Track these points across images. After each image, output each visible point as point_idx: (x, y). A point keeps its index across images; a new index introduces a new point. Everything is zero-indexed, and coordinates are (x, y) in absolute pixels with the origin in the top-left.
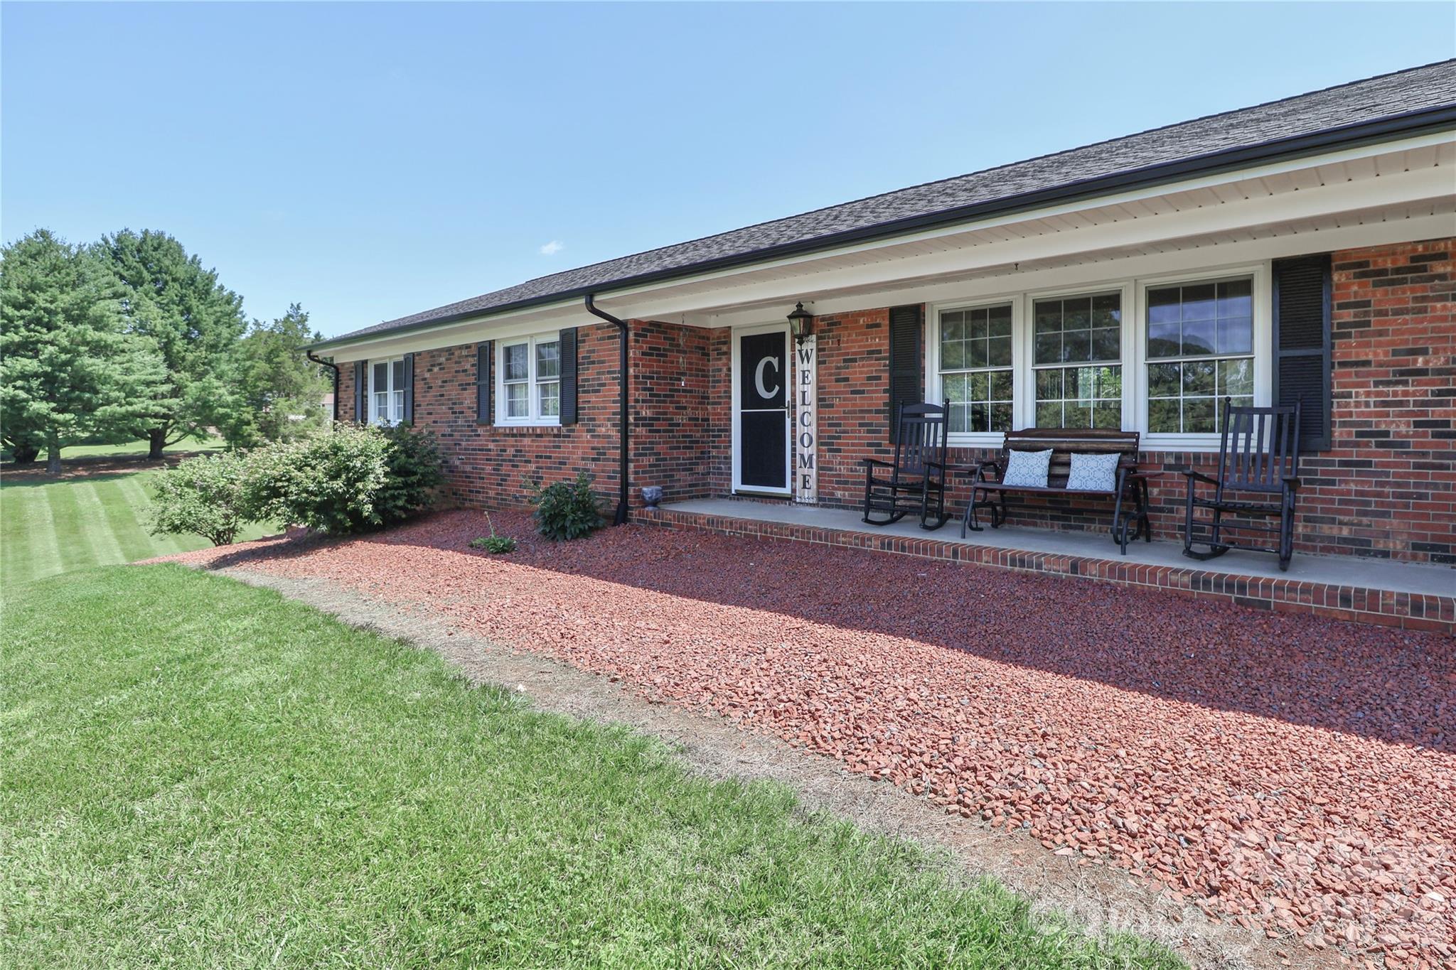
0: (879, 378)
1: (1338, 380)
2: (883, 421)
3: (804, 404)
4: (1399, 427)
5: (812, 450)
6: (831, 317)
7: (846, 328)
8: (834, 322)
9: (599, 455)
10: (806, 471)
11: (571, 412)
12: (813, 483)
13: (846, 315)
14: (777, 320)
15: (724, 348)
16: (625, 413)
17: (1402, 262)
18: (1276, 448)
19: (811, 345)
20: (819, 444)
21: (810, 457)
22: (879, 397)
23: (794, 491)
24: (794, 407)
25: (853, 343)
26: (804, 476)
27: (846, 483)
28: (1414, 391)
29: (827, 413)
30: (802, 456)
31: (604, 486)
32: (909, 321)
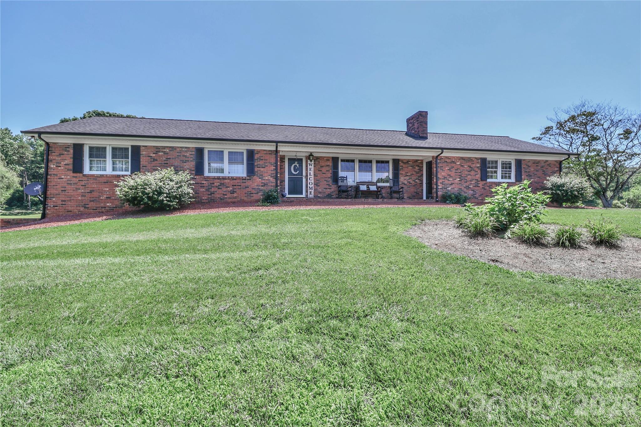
0: (329, 171)
1: (400, 176)
2: (330, 180)
3: (310, 175)
4: (406, 182)
5: (313, 185)
6: (317, 157)
7: (321, 160)
9: (265, 185)
10: (311, 190)
11: (250, 173)
12: (313, 193)
13: (321, 157)
14: (302, 155)
15: (284, 160)
16: (277, 174)
17: (406, 161)
18: (393, 185)
19: (313, 162)
20: (314, 184)
21: (312, 187)
22: (329, 175)
23: (307, 195)
24: (307, 176)
25: (322, 163)
26: (310, 192)
27: (321, 193)
28: (407, 178)
29: (316, 178)
30: (310, 187)
32: (335, 160)
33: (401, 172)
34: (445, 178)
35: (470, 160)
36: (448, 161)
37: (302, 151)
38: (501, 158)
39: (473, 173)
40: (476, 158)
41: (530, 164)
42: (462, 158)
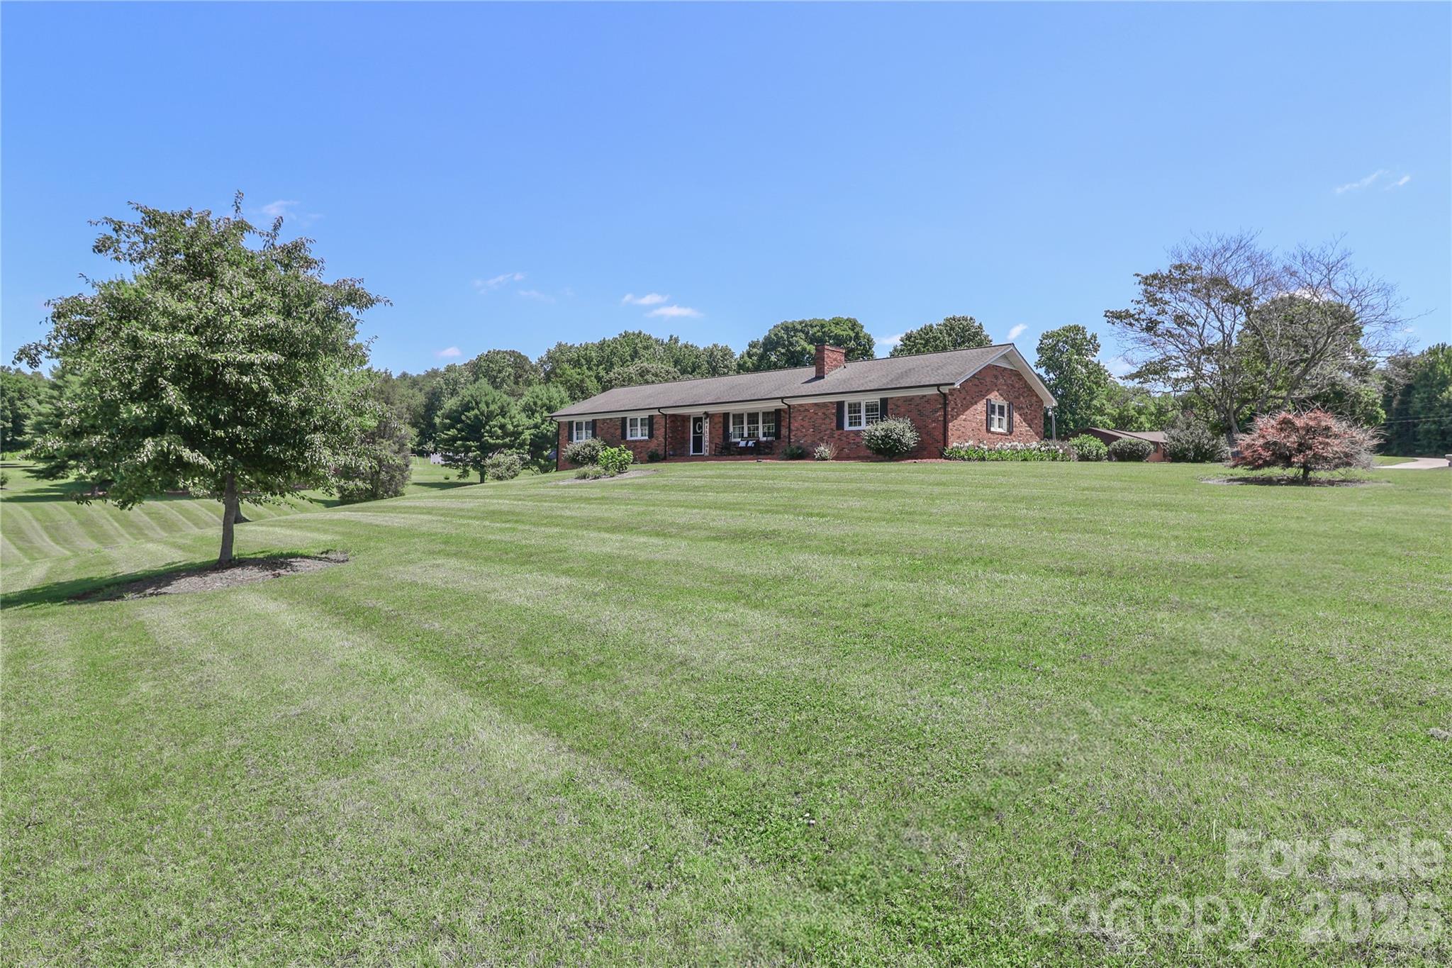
0: (721, 425)
2: (721, 436)
3: (707, 433)
7: (715, 418)
8: (713, 415)
9: (659, 445)
11: (651, 435)
12: (709, 449)
13: (715, 414)
14: (701, 415)
15: (689, 421)
16: (666, 435)
19: (708, 420)
20: (710, 441)
21: (708, 443)
22: (721, 431)
23: (705, 452)
24: (704, 434)
25: (716, 421)
26: (707, 448)
27: (715, 448)
29: (711, 435)
30: (706, 445)
31: (661, 452)
32: (726, 415)
33: (783, 424)
34: (798, 430)
35: (825, 405)
36: (802, 409)
37: (699, 411)
38: (864, 400)
39: (828, 421)
40: (831, 403)
41: (899, 403)
42: (816, 404)
